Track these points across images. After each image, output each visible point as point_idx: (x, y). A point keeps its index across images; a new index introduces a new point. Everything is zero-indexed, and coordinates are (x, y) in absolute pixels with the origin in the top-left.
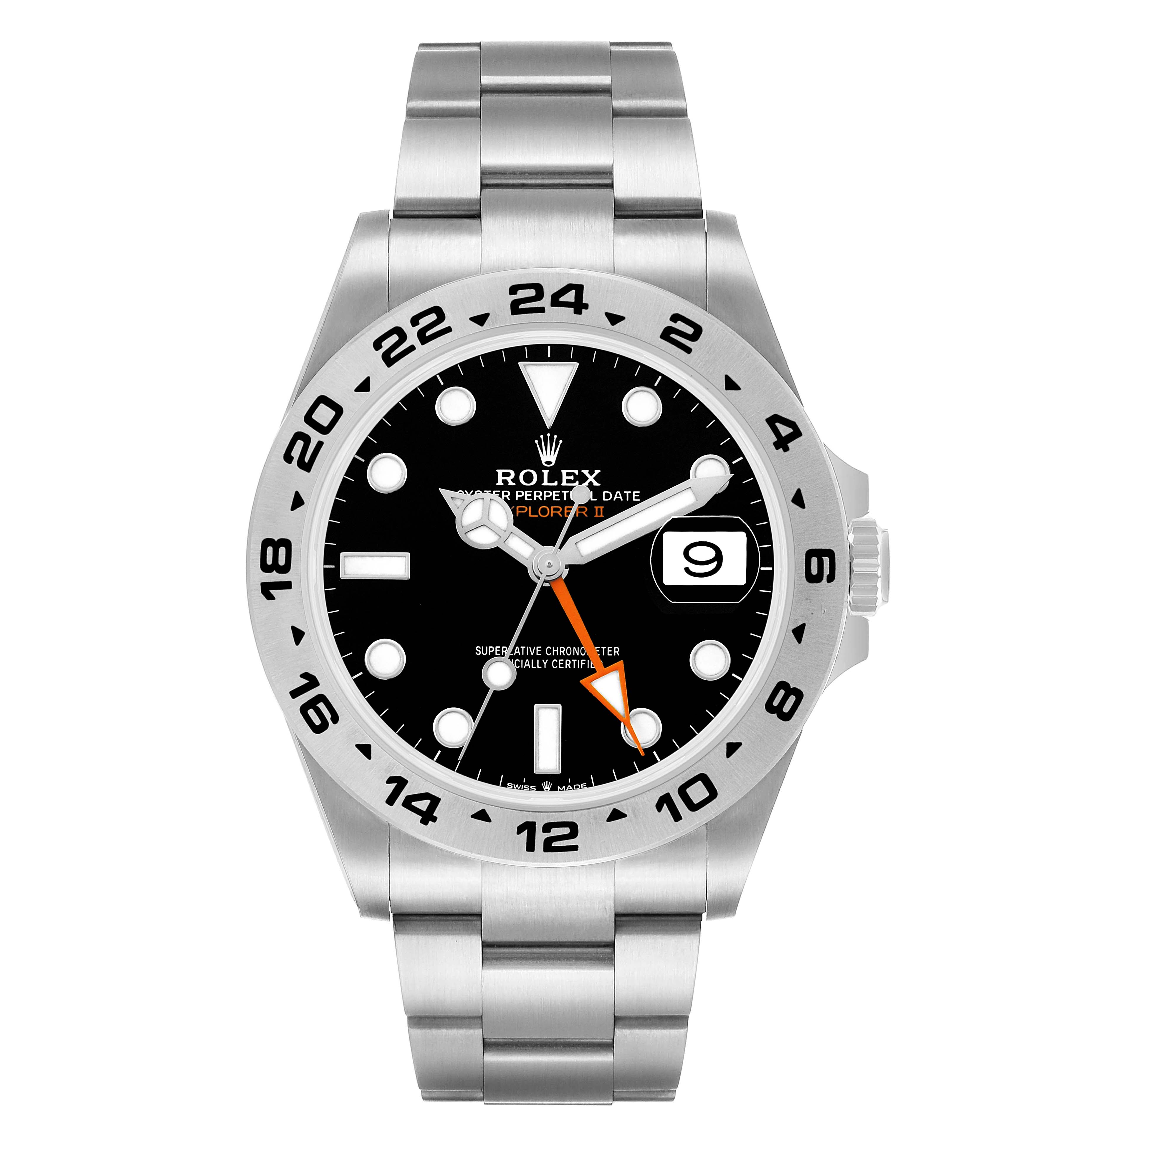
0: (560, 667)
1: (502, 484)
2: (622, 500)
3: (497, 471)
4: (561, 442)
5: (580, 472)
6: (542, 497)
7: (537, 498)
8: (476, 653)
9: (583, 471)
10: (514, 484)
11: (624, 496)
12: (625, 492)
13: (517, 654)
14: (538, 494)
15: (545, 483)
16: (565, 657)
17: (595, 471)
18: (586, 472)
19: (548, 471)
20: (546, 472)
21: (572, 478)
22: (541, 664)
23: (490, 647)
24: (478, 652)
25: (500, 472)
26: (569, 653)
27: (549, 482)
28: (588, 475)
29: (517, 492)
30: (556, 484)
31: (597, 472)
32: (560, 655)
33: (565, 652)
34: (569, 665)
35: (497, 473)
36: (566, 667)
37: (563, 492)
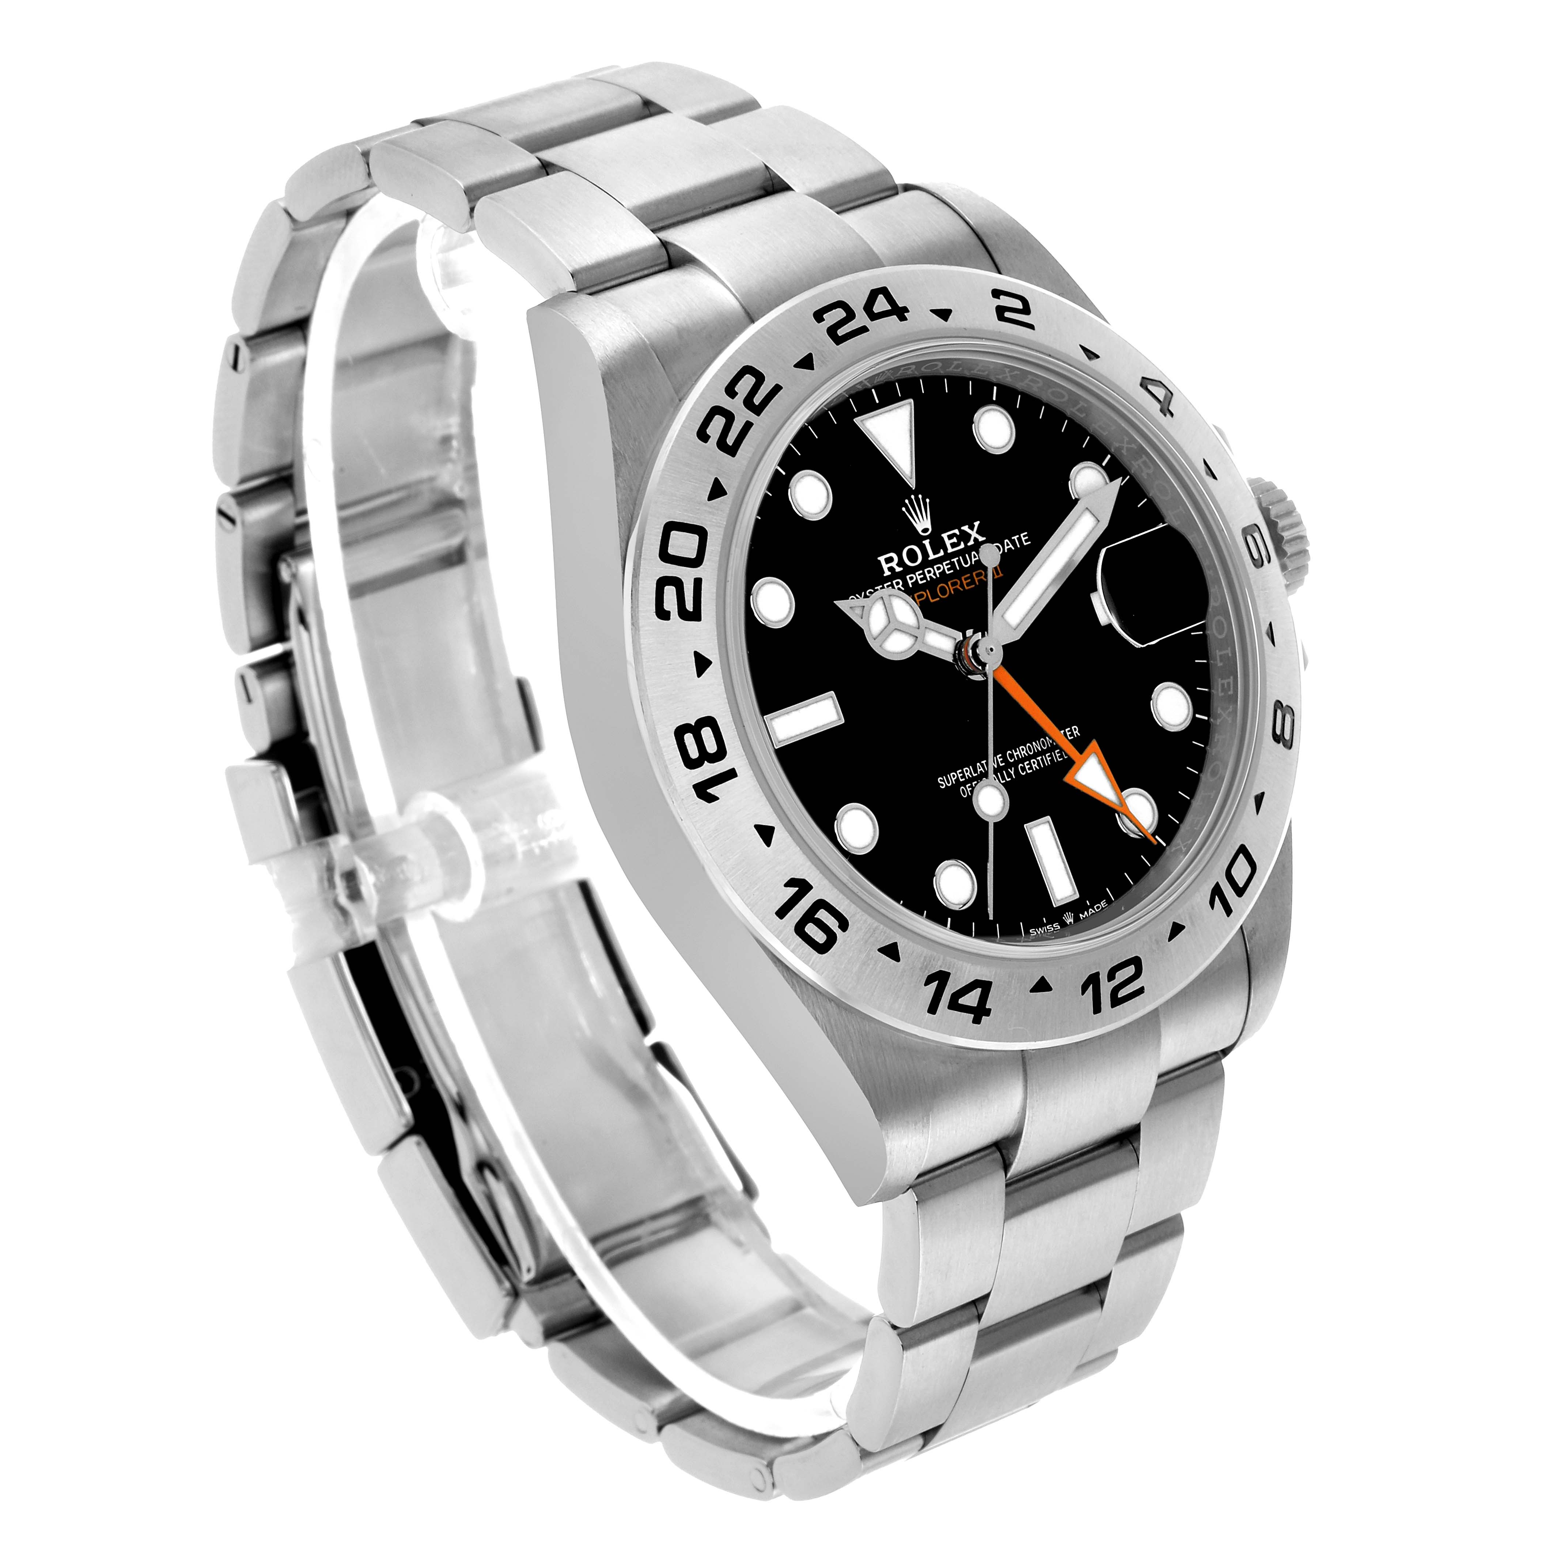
0: (1029, 772)
1: (889, 573)
2: (1013, 548)
3: (879, 558)
4: (928, 500)
5: (960, 531)
6: (935, 574)
7: (930, 577)
8: (941, 786)
9: (963, 528)
10: (901, 569)
11: (1013, 542)
12: (1013, 538)
13: (981, 772)
14: (929, 572)
15: (932, 557)
16: (1029, 758)
17: (975, 523)
18: (965, 528)
19: (928, 540)
20: (927, 542)
21: (955, 540)
22: (1009, 775)
23: (951, 774)
24: (942, 785)
25: (882, 559)
26: (1031, 751)
27: (934, 554)
28: (969, 531)
29: (908, 577)
30: (942, 553)
31: (977, 524)
32: (1023, 756)
33: (1027, 752)
34: (1036, 765)
35: (880, 561)
36: (1034, 769)
37: (952, 560)
